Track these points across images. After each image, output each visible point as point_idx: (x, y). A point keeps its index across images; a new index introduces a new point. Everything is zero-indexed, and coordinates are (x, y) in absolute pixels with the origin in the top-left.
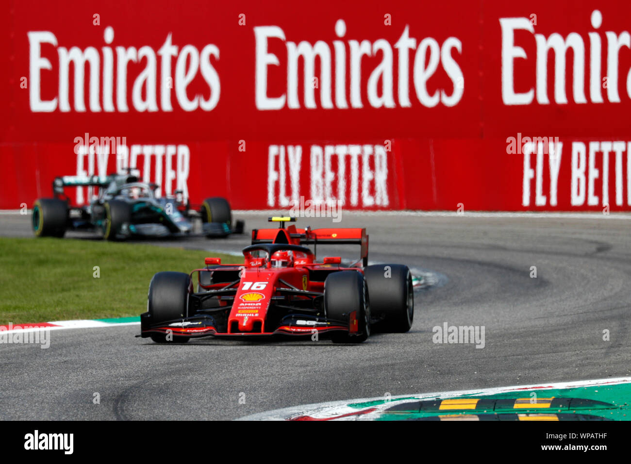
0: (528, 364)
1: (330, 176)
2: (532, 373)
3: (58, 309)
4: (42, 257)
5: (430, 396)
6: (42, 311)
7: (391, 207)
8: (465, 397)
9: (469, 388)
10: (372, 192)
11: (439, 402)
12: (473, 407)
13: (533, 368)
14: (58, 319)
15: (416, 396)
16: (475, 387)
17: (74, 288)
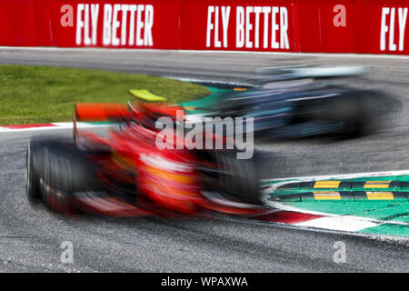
0: (376, 158)
1: (249, 27)
2: (379, 164)
3: (60, 114)
4: (51, 79)
5: (308, 179)
6: (49, 115)
7: (291, 50)
8: (332, 180)
9: (335, 174)
10: (278, 39)
11: (314, 183)
12: (337, 186)
13: (380, 161)
14: (59, 121)
15: (299, 178)
16: (340, 173)
17: (72, 100)
